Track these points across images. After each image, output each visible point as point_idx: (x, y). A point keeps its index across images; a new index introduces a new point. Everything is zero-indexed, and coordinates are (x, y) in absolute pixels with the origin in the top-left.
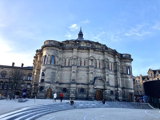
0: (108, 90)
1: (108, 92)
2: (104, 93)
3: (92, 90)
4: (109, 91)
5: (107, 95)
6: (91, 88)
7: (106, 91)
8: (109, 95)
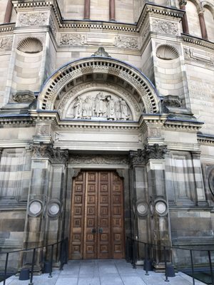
0: (180, 163)
1: (181, 178)
2: (139, 185)
3: (20, 168)
4: (193, 170)
5: (171, 204)
6: (12, 151)
7: (155, 165)
8: (196, 205)
